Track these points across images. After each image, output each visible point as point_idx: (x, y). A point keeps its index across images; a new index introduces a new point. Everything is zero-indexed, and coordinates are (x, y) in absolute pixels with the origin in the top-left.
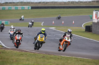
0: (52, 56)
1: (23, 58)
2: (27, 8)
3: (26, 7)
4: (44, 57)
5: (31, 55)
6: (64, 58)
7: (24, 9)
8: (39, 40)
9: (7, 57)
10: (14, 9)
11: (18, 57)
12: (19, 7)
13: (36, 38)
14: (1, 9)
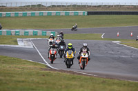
3: (80, 12)
7: (77, 15)
8: (68, 57)
9: (53, 82)
11: (68, 82)
14: (46, 14)
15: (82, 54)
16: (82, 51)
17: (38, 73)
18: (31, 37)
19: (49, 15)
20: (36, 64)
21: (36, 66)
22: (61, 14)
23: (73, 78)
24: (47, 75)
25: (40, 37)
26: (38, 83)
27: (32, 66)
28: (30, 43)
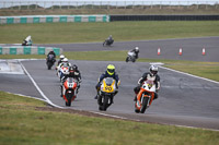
0: (156, 126)
1: (90, 130)
2: (101, 20)
3: (99, 17)
4: (137, 128)
5: (109, 123)
6: (182, 130)
7: (94, 22)
8: (104, 90)
9: (55, 128)
10: (72, 20)
11: (79, 129)
12: (84, 17)
13: (98, 87)
14: (44, 21)
15: (146, 84)
16: (145, 79)
17: (32, 115)
18: (21, 56)
19: (50, 22)
20: (28, 100)
21: (29, 104)
22: (69, 20)
23: (88, 122)
24: (47, 117)
25: (34, 56)
26: (32, 130)
27: (22, 104)
28: (19, 66)
